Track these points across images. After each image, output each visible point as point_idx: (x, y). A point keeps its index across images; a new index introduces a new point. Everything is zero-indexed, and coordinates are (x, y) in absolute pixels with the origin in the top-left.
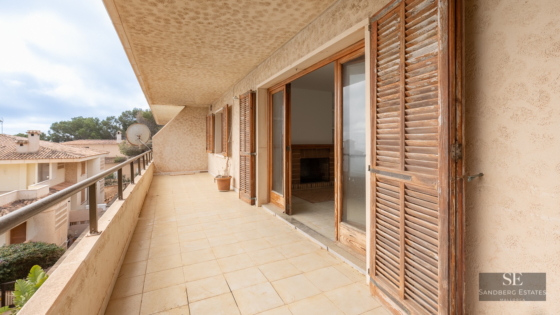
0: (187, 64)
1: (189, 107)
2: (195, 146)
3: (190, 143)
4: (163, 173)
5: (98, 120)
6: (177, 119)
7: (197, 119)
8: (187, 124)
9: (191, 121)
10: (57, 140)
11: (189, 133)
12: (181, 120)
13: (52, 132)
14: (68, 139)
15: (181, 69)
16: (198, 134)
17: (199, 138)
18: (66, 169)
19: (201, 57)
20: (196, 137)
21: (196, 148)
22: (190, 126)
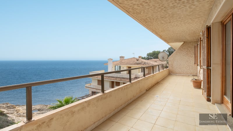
0: (167, 21)
1: (186, 42)
2: (189, 62)
3: (187, 60)
4: (172, 74)
5: (160, 52)
6: (180, 49)
7: (191, 48)
8: (185, 51)
9: (187, 49)
10: (148, 59)
11: (186, 55)
12: (182, 49)
13: (147, 56)
14: (151, 59)
15: (167, 25)
16: (192, 56)
17: (192, 58)
18: (148, 69)
19: (171, 15)
20: (190, 57)
21: (190, 63)
22: (187, 52)
